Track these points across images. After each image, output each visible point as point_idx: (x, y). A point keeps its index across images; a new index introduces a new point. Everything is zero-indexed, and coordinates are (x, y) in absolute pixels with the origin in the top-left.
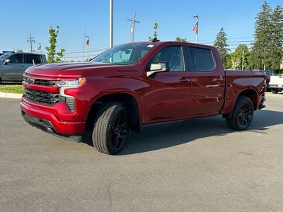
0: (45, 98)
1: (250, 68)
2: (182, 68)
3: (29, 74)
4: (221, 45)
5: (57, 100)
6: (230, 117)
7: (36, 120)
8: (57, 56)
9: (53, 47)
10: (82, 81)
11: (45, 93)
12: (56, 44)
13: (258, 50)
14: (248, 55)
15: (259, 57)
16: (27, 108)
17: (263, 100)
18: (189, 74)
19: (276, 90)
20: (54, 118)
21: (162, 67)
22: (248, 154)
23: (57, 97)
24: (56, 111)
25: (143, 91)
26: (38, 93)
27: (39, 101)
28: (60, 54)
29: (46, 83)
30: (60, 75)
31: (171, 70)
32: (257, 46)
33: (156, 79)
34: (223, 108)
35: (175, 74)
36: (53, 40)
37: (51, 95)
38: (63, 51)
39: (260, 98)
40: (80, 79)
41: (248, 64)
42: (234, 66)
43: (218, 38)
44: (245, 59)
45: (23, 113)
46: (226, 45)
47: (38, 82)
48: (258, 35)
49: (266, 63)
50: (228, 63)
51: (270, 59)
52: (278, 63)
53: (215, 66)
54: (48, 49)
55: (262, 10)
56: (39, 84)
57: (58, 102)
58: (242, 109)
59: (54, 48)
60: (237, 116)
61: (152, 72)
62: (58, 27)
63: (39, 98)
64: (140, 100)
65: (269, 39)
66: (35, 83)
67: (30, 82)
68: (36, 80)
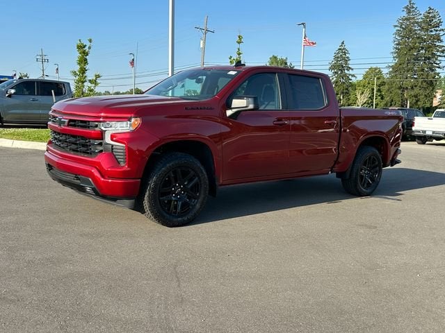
0: (83, 146)
1: (386, 105)
2: (277, 104)
3: (59, 112)
4: (341, 68)
5: (100, 148)
6: (348, 176)
7: (70, 177)
8: (90, 85)
9: (83, 71)
10: (136, 122)
11: (83, 138)
12: (87, 67)
13: (399, 76)
14: (383, 84)
15: (400, 88)
16: (55, 159)
17: (397, 152)
18: (287, 113)
19: (423, 139)
20: (97, 174)
21: (248, 103)
22: (370, 227)
23: (100, 144)
24: (99, 164)
25: (222, 137)
26: (72, 139)
27: (74, 150)
28: (94, 82)
29: (85, 124)
30: (102, 114)
31: (261, 108)
32: (396, 69)
33: (239, 120)
34: (336, 162)
35: (267, 114)
36: (83, 61)
37: (92, 141)
38: (98, 76)
39: (392, 149)
40: (133, 120)
41: (382, 98)
42: (361, 100)
43: (336, 58)
44: (379, 90)
45: (50, 167)
46: (349, 69)
47: (72, 123)
48: (399, 52)
49: (411, 96)
50: (352, 97)
51: (416, 91)
52: (431, 97)
53: (326, 102)
54: (75, 74)
55: (405, 14)
56: (74, 126)
57: (101, 151)
58: (365, 165)
59: (84, 73)
60: (357, 174)
61: (235, 110)
62: (90, 41)
63: (74, 147)
64: (217, 150)
65: (416, 59)
66: (69, 125)
67: (61, 123)
68: (70, 121)
